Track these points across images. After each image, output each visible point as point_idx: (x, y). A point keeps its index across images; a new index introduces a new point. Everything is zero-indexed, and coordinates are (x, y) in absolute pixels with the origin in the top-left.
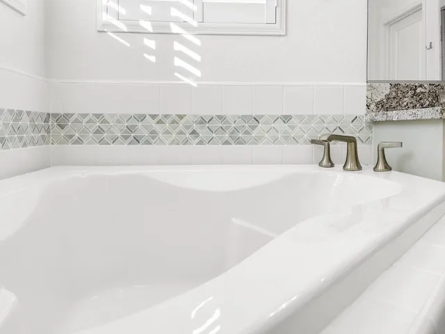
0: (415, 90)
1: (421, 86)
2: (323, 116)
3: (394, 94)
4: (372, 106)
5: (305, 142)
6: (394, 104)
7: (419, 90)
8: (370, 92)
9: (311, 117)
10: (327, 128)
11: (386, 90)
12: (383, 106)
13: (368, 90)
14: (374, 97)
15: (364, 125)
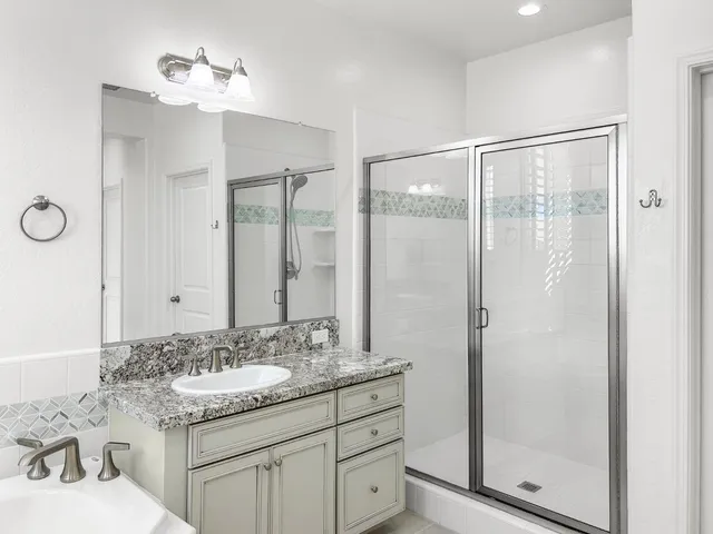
0: (161, 349)
1: (168, 344)
2: (37, 402)
3: (136, 357)
4: (108, 377)
5: (9, 443)
6: (136, 370)
7: (166, 349)
8: (104, 360)
9: (17, 407)
10: (42, 417)
11: (125, 353)
12: (123, 374)
13: (102, 358)
14: (111, 365)
15: (97, 402)
